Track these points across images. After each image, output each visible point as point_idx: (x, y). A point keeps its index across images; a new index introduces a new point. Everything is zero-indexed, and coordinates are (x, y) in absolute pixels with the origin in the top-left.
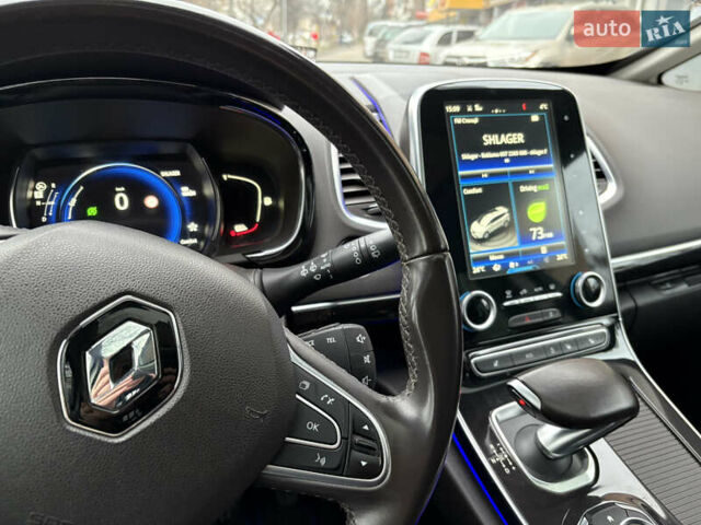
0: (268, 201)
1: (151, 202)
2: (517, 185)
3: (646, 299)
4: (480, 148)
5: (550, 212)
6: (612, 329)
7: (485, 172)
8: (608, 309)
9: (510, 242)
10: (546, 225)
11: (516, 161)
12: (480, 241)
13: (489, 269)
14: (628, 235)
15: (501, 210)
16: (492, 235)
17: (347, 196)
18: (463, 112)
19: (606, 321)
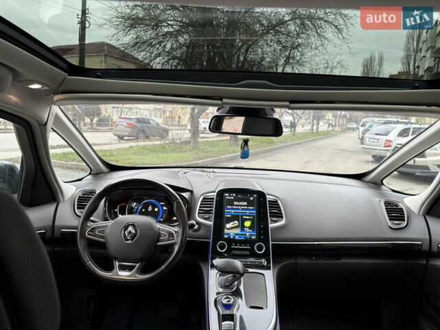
1: (156, 209)
2: (242, 216)
4: (233, 205)
7: (233, 211)
9: (238, 231)
10: (250, 228)
11: (243, 209)
12: (228, 229)
13: (229, 237)
15: (236, 222)
16: (232, 228)
17: (199, 213)
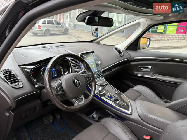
0: (63, 69)
3: (105, 74)
5: (94, 65)
6: (103, 78)
8: (102, 76)
10: (94, 67)
14: (102, 67)
17: (73, 67)
18: (84, 56)
19: (102, 77)
